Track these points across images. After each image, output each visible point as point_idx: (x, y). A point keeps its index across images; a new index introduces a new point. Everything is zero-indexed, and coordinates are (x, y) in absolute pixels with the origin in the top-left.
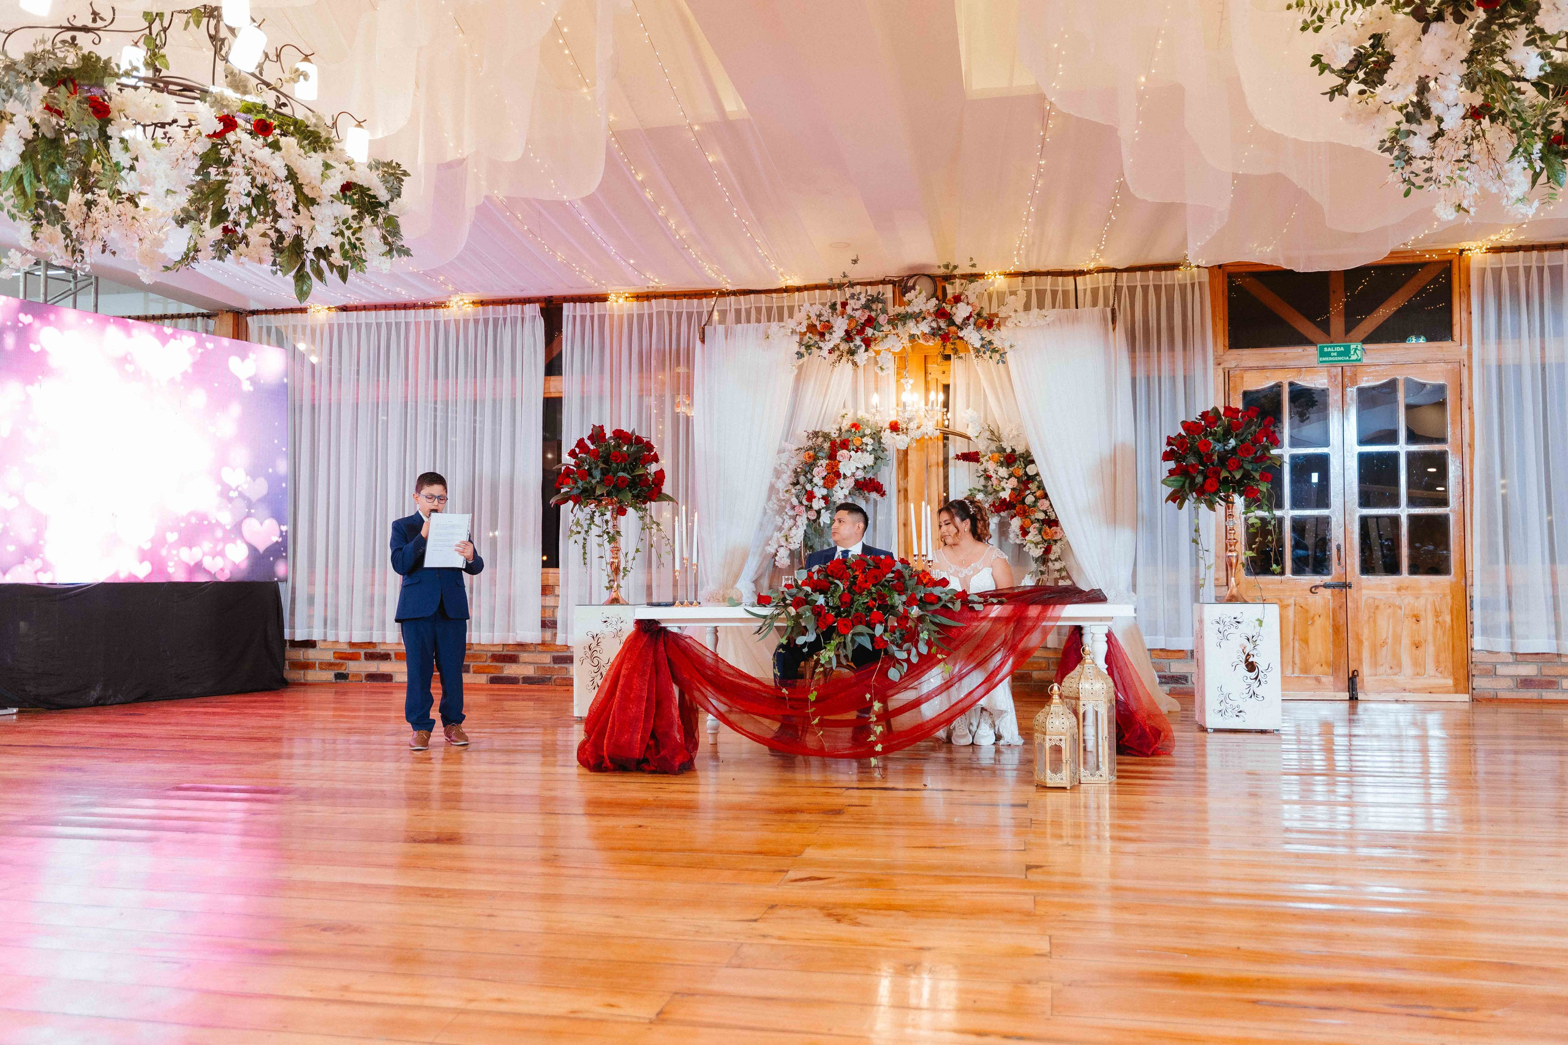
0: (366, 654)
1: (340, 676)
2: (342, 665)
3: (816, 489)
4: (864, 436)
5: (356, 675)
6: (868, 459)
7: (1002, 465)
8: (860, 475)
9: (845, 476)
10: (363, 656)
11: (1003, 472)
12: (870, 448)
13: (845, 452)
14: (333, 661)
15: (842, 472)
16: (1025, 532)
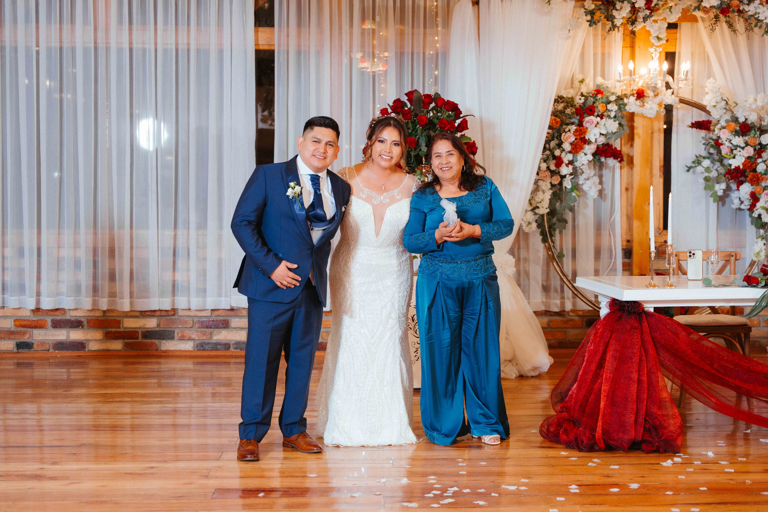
0: (52, 321)
1: (21, 346)
2: (24, 333)
3: (563, 155)
4: (609, 102)
5: (43, 343)
6: (612, 126)
7: (737, 133)
8: (602, 140)
9: (589, 142)
10: (49, 323)
11: (739, 141)
12: (613, 114)
13: (592, 117)
14: (12, 329)
15: (587, 138)
16: (755, 198)
